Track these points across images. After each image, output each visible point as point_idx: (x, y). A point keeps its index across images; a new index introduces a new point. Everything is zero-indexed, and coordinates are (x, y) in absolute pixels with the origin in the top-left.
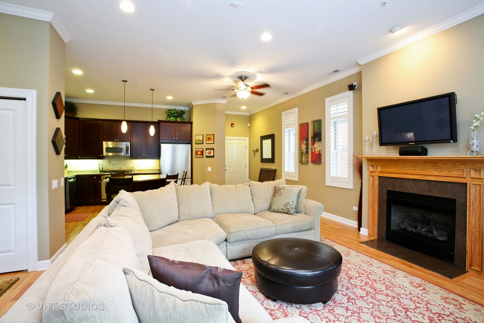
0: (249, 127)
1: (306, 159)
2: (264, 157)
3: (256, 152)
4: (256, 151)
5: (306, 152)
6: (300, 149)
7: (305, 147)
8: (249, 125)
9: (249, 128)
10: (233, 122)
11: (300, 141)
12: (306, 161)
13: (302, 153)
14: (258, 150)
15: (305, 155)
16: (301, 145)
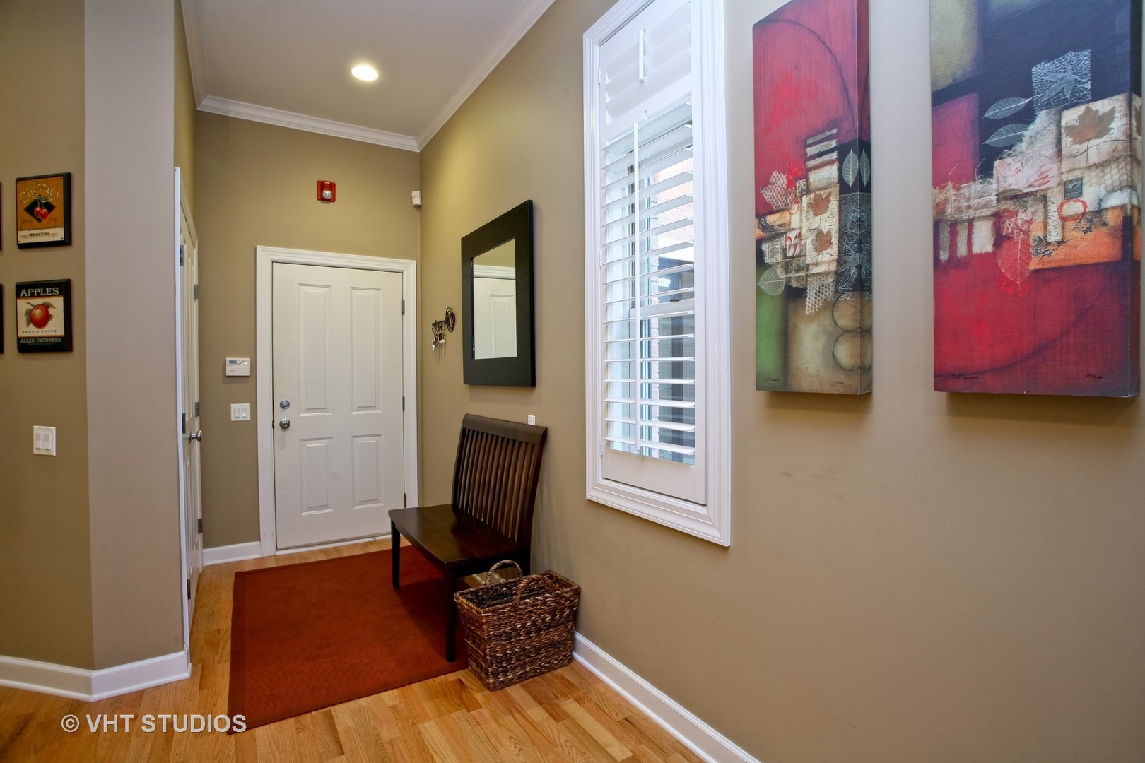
0: (418, 207)
1: (844, 353)
2: (480, 354)
3: (446, 331)
4: (447, 320)
5: (839, 276)
6: (760, 255)
7: (829, 222)
8: (417, 201)
9: (417, 213)
10: (328, 179)
11: (762, 181)
12: (849, 371)
13: (794, 295)
14: (453, 315)
15: (830, 306)
16: (771, 219)
